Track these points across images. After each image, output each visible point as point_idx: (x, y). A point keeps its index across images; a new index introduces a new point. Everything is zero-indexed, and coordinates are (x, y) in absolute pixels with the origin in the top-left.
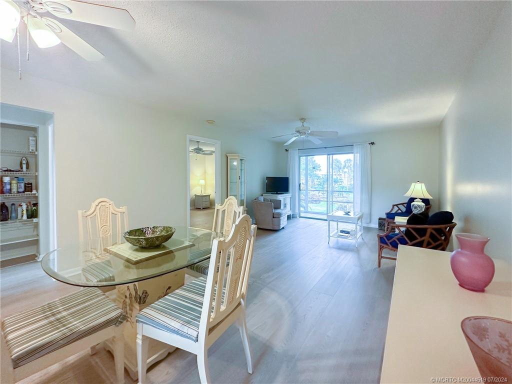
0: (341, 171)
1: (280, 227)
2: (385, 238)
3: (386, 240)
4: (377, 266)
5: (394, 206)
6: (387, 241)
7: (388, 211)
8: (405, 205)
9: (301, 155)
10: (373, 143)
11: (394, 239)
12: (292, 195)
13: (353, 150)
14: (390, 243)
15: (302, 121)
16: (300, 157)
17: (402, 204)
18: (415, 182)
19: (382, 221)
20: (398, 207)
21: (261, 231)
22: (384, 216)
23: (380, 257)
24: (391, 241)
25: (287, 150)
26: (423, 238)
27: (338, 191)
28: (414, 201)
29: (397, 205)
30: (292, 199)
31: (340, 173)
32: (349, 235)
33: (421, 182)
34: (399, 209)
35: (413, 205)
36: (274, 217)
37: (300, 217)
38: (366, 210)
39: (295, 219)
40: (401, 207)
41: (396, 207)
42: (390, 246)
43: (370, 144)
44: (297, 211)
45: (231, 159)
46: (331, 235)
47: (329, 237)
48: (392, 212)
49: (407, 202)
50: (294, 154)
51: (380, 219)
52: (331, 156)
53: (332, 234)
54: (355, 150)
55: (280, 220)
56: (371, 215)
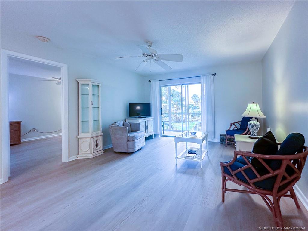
0: (198, 102)
1: (135, 150)
2: (229, 168)
3: (231, 170)
4: (221, 200)
5: (232, 124)
6: (232, 173)
7: (227, 129)
8: (240, 123)
9: (161, 85)
10: (215, 75)
11: (240, 169)
12: (154, 118)
13: (200, 81)
14: (235, 175)
15: (149, 44)
16: (161, 87)
17: (238, 122)
18: (251, 103)
19: (223, 137)
20: (234, 125)
21: (116, 155)
22: (225, 133)
23: (225, 190)
24: (236, 172)
25: (150, 81)
26: (277, 172)
27: (197, 114)
28: (250, 121)
29: (234, 124)
30: (155, 122)
31: (198, 103)
32: (195, 155)
33: (256, 103)
34: (236, 127)
35: (250, 124)
36: (128, 141)
37: (162, 136)
38: (211, 129)
39: (157, 138)
40: (237, 125)
41: (233, 125)
42: (235, 178)
43: (212, 75)
44: (159, 131)
45: (82, 85)
46: (178, 157)
47: (177, 158)
48: (230, 130)
49: (241, 120)
50: (155, 84)
51: (221, 135)
52: (187, 86)
53: (180, 155)
54: (202, 80)
55: (135, 143)
56: (214, 132)
